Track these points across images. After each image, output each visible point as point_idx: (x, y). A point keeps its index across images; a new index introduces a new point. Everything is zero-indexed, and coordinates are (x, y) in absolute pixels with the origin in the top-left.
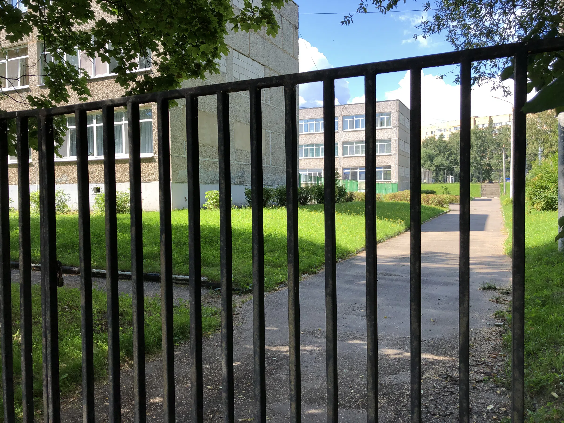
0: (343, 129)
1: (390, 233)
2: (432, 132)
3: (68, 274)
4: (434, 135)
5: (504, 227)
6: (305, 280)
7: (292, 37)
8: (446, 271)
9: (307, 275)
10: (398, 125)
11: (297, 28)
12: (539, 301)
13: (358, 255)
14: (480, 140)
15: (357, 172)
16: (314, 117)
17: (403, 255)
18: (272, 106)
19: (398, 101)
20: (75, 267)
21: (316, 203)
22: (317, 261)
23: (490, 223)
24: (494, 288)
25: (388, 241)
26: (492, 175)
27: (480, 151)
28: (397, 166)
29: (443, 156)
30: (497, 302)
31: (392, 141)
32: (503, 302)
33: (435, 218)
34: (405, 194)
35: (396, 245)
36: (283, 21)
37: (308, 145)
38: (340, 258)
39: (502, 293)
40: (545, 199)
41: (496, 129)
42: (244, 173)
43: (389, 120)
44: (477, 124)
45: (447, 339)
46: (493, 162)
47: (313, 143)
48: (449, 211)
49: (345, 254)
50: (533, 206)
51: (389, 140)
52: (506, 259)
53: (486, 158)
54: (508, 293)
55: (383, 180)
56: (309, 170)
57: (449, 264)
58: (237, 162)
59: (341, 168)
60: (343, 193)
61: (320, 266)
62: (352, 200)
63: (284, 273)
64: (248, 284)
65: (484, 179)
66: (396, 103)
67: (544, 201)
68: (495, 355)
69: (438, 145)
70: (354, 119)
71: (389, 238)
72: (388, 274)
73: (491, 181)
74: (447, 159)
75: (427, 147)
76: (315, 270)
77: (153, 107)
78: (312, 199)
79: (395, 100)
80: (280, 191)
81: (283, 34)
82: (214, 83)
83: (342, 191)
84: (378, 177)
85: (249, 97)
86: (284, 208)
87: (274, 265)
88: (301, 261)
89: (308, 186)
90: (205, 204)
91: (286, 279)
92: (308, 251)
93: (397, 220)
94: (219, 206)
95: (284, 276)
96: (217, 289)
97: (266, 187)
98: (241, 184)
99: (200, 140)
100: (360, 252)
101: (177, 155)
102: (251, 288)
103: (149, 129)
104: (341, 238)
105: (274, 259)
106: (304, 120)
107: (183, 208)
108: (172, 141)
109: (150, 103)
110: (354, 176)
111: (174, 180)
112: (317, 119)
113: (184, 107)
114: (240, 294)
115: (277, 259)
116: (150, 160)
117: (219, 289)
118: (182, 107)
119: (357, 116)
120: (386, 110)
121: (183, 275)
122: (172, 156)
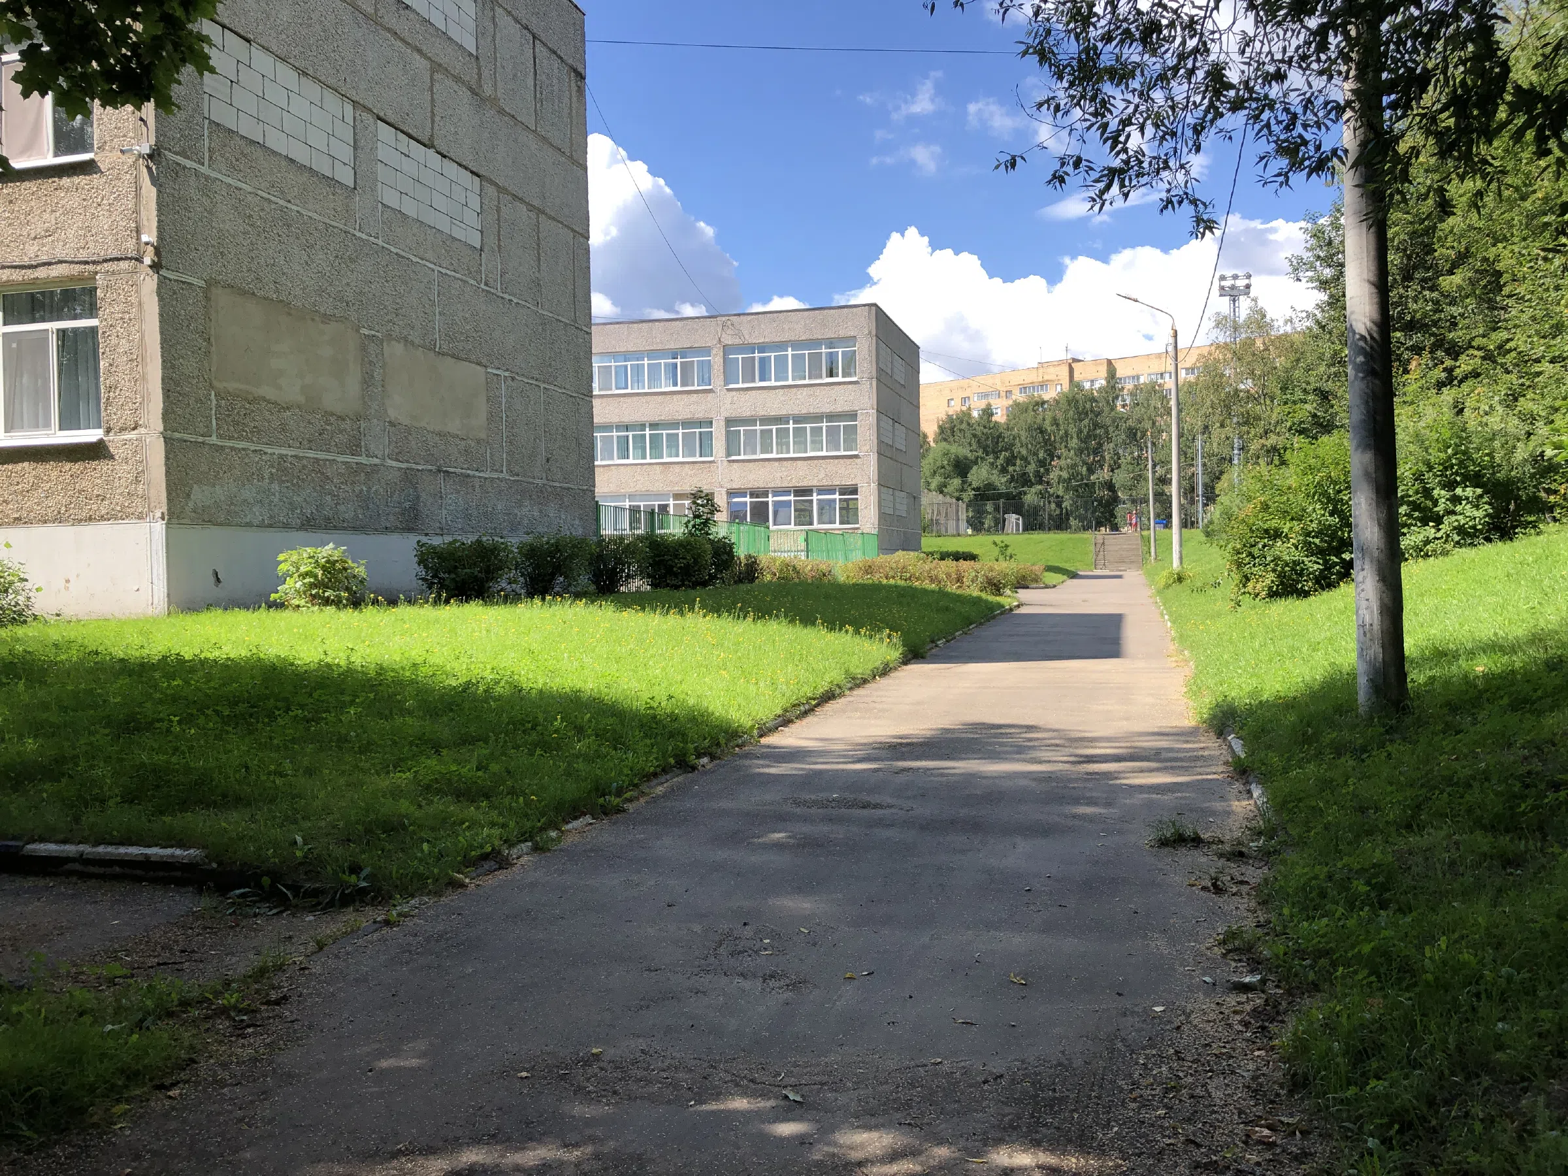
0: (727, 382)
1: (859, 671)
2: (964, 400)
4: (969, 409)
5: (1172, 647)
6: (577, 838)
7: (566, 100)
8: (1034, 784)
9: (588, 819)
10: (874, 374)
11: (581, 77)
12: (1360, 886)
13: (764, 741)
14: (1086, 422)
15: (767, 503)
16: (643, 345)
17: (900, 737)
18: (507, 297)
19: (873, 309)
21: (646, 588)
22: (626, 771)
23: (1131, 635)
24: (1193, 840)
25: (855, 693)
26: (1120, 510)
27: (1087, 449)
28: (874, 486)
29: (992, 464)
30: (1218, 890)
31: (859, 418)
32: (1235, 890)
33: (981, 624)
34: (897, 562)
35: (877, 705)
36: (537, 51)
37: (627, 428)
38: (705, 755)
39: (1221, 856)
40: (1277, 565)
41: (1125, 392)
42: (418, 497)
43: (850, 360)
44: (1077, 377)
45: (1078, 1062)
46: (1121, 478)
47: (644, 419)
48: (1018, 606)
49: (723, 741)
50: (1244, 586)
51: (853, 416)
52: (1203, 739)
53: (1101, 467)
54: (1241, 854)
55: (837, 525)
56: (631, 497)
57: (1040, 762)
58: (394, 464)
59: (724, 491)
60: (725, 557)
61: (636, 786)
62: (752, 579)
63: (501, 820)
64: (355, 869)
65: (1099, 524)
66: (869, 312)
67: (1274, 571)
68: (1269, 1127)
69: (979, 433)
70: (756, 355)
71: (858, 686)
72: (853, 805)
73: (1115, 528)
74: (1004, 470)
75: (951, 439)
76: (615, 801)
77: (100, 280)
78: (632, 577)
79: (864, 305)
80: (532, 553)
81: (538, 88)
82: (315, 216)
83: (723, 552)
84: (826, 518)
85: (432, 266)
86: (537, 601)
87: (467, 793)
88: (568, 774)
89: (622, 538)
90: (277, 592)
91: (505, 842)
92: (597, 736)
93: (880, 630)
94: (322, 598)
95: (496, 831)
96: (238, 892)
97: (484, 539)
98: (410, 530)
99: (268, 391)
100: (770, 731)
101: (186, 437)
102: (364, 884)
103: (90, 353)
104: (711, 689)
105: (467, 770)
106: (614, 355)
107: (209, 607)
108: (167, 392)
109: (91, 267)
110: (760, 514)
111: (174, 517)
112: (652, 354)
113: (211, 283)
114: (322, 910)
115: (478, 769)
116: (95, 452)
117: (242, 891)
118: (202, 283)
119: (762, 348)
120: (842, 333)
121: (111, 844)
122: (167, 440)
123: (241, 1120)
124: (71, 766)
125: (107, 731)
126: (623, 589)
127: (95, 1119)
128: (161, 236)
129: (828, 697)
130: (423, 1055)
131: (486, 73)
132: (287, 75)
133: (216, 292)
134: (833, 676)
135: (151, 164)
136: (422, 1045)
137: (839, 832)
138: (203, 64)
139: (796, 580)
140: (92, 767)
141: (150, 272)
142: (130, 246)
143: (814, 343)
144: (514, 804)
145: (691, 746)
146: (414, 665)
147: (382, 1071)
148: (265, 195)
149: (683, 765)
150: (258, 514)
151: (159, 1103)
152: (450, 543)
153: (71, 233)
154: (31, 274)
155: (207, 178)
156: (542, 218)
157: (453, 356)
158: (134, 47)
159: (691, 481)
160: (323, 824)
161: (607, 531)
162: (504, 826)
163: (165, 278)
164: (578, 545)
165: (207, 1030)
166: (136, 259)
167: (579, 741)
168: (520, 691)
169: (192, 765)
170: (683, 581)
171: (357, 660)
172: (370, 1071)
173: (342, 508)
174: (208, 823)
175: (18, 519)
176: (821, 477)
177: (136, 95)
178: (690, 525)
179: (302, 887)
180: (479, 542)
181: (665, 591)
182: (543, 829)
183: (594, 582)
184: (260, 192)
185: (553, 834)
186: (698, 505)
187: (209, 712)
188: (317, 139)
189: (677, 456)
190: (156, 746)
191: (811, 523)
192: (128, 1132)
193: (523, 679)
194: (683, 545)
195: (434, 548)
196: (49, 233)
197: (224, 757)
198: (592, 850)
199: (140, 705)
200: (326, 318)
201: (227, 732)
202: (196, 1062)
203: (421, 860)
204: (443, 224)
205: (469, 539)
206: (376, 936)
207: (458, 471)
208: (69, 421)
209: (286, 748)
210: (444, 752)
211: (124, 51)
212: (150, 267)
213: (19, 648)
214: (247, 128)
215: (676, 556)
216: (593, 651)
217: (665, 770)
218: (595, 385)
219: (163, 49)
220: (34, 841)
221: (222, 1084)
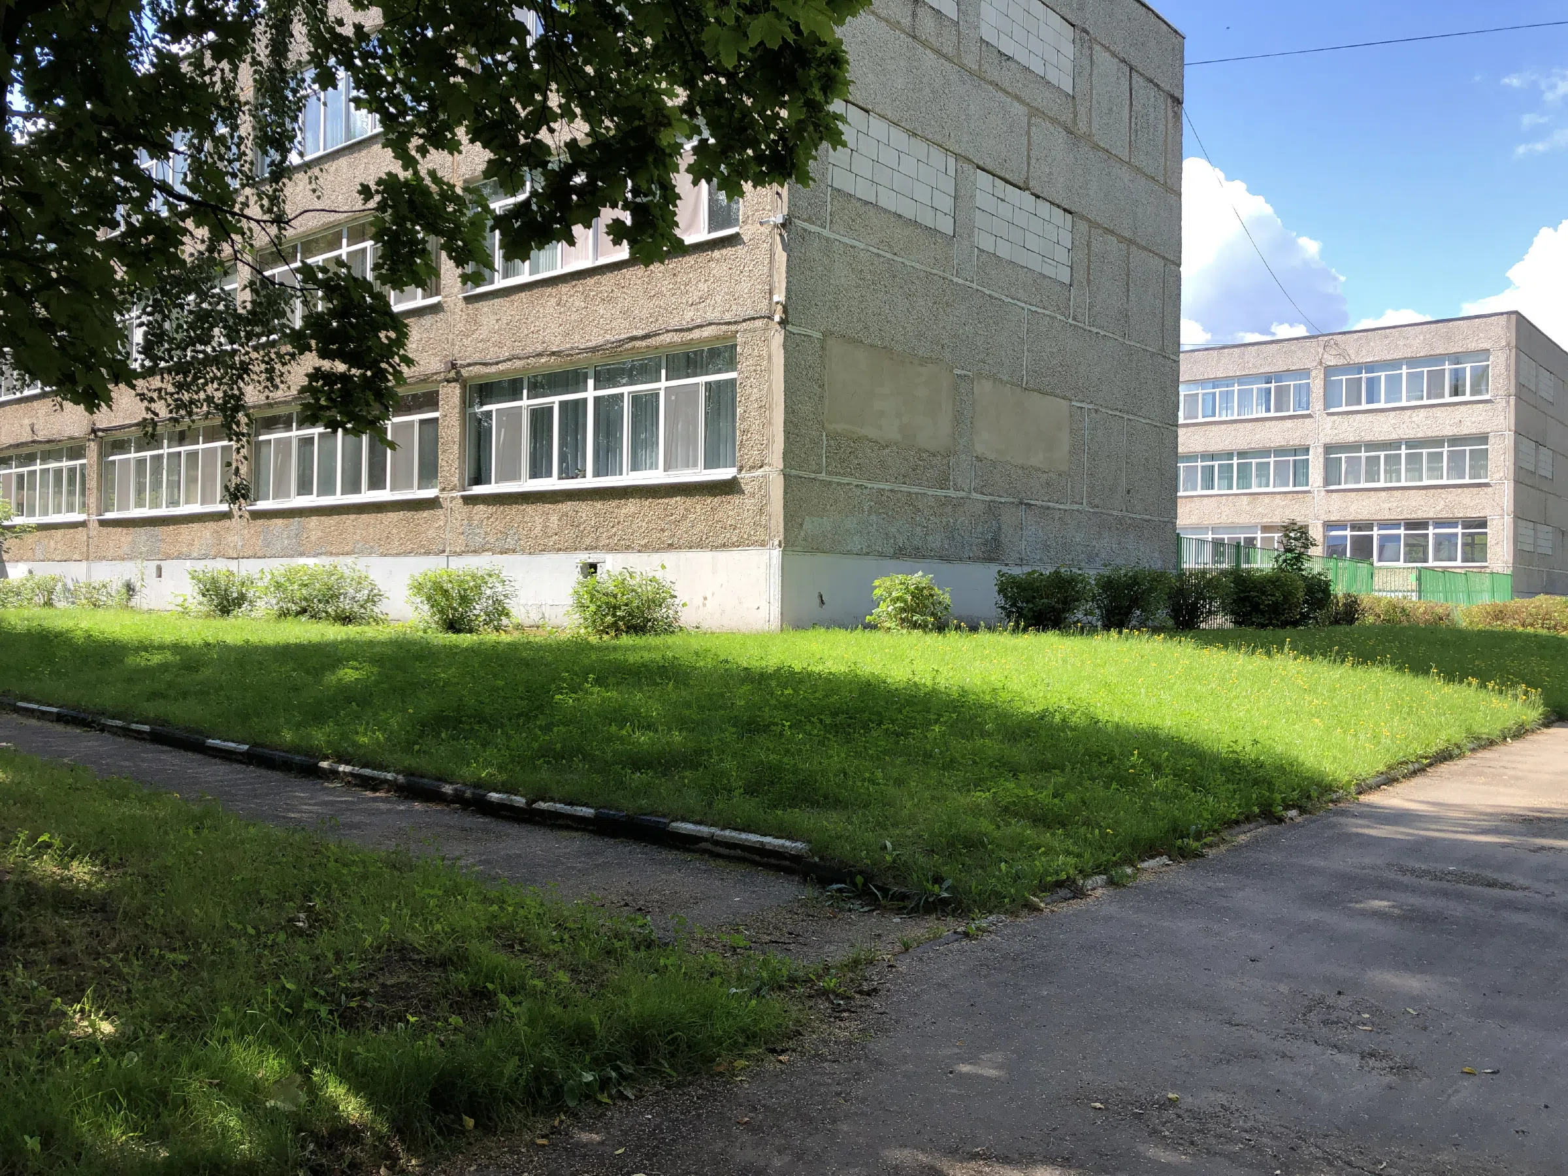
0: (1327, 406)
1: (1485, 730)
3: (427, 801)
6: (1153, 878)
7: (1161, 127)
9: (1165, 859)
10: (1513, 390)
11: (1178, 102)
13: (1362, 798)
15: (1371, 537)
16: (1233, 371)
17: (1540, 810)
18: (1095, 330)
19: (1514, 317)
20: (446, 782)
21: (1229, 625)
22: (1206, 815)
25: (1479, 755)
28: (1508, 520)
31: (1491, 440)
34: (1537, 607)
35: (1512, 772)
36: (1134, 82)
37: (1213, 457)
38: (1293, 807)
42: (1000, 528)
43: (1481, 375)
47: (1230, 447)
49: (1314, 794)
51: (1483, 438)
55: (1459, 563)
56: (1214, 530)
58: (979, 496)
59: (1320, 524)
60: (1320, 595)
61: (1216, 831)
62: (1351, 621)
63: (1076, 849)
64: (938, 880)
66: (1509, 320)
70: (1364, 375)
71: (1482, 747)
72: (1475, 881)
76: (1196, 845)
77: (740, 339)
78: (1215, 613)
79: (1502, 314)
80: (1109, 585)
81: (1133, 120)
82: (918, 266)
83: (1319, 591)
84: (1444, 553)
85: (1023, 305)
86: (1114, 633)
87: (1043, 820)
88: (1145, 811)
89: (1204, 572)
90: (871, 614)
91: (1081, 871)
92: (1175, 776)
93: (1514, 685)
94: (910, 621)
95: (1072, 860)
96: (835, 886)
97: (1063, 570)
98: (991, 560)
99: (870, 432)
100: (1371, 788)
101: (802, 473)
102: (946, 895)
103: (730, 401)
104: (1301, 737)
105: (1044, 796)
106: (1202, 382)
107: (814, 625)
108: (787, 433)
109: (733, 328)
110: (1363, 549)
111: (789, 545)
112: (1242, 379)
113: (827, 334)
114: (908, 914)
115: (1054, 797)
116: (729, 488)
117: (839, 886)
118: (819, 335)
119: (1371, 367)
120: (1473, 346)
121: (735, 829)
122: (787, 477)
123: (838, 1094)
124: (706, 757)
125: (734, 730)
126: (1203, 625)
127: (721, 1069)
128: (788, 298)
129: (1444, 757)
130: (1000, 1067)
131: (1082, 110)
132: (899, 137)
133: (830, 342)
134: (1449, 734)
135: (783, 232)
136: (999, 1057)
137: (1456, 909)
138: (836, 139)
139: (1405, 623)
140: (722, 760)
141: (778, 327)
142: (763, 307)
143: (1438, 359)
144: (1089, 836)
145: (1278, 797)
146: (994, 690)
147: (962, 1076)
148: (876, 251)
149: (1269, 815)
150: (857, 543)
151: (771, 1064)
152: (1029, 574)
153: (719, 298)
154: (688, 336)
155: (827, 239)
156: (1133, 249)
157: (1040, 391)
158: (781, 133)
159: (1282, 511)
160: (909, 832)
161: (1190, 563)
162: (1079, 856)
163: (790, 332)
164: (1158, 578)
165: (811, 1008)
166: (769, 318)
167: (1156, 778)
168: (1096, 723)
169: (800, 766)
170: (1270, 619)
171: (942, 683)
172: (951, 1072)
173: (930, 538)
174: (812, 821)
175: (670, 545)
176: (1438, 508)
177: (781, 173)
178: (1281, 560)
179: (889, 890)
180: (1057, 573)
181: (1250, 630)
182: (1116, 864)
183: (1173, 618)
184: (871, 248)
185: (1129, 871)
186: (1290, 538)
187: (814, 720)
188: (922, 194)
189: (1268, 485)
190: (771, 747)
191: (1426, 561)
192: (746, 1086)
193: (1099, 712)
194: (1272, 582)
195: (1014, 578)
196: (702, 300)
197: (825, 762)
198: (1168, 892)
199: (760, 709)
200: (924, 361)
201: (829, 740)
202: (801, 1034)
203: (999, 879)
204: (1034, 263)
205: (1048, 571)
206: (956, 945)
207: (1039, 503)
208: (711, 462)
209: (879, 758)
210: (1022, 776)
211: (772, 136)
212: (779, 323)
213: (670, 654)
214: (863, 191)
215: (1263, 593)
216: (1171, 688)
217: (1248, 819)
218: (1181, 414)
219: (805, 130)
220: (677, 820)
221: (823, 1058)
